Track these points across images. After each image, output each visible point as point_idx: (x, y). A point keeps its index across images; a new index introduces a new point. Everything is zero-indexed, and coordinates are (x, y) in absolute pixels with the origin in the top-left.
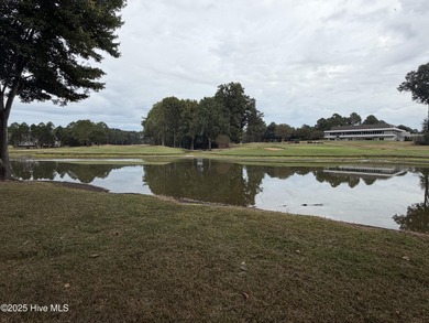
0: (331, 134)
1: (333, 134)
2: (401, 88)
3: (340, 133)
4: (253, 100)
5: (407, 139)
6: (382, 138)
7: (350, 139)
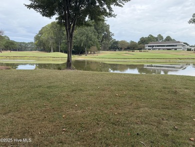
0: (149, 46)
1: (150, 46)
2: (190, 22)
3: (153, 46)
4: (108, 25)
5: (189, 50)
6: (176, 49)
7: (159, 49)
